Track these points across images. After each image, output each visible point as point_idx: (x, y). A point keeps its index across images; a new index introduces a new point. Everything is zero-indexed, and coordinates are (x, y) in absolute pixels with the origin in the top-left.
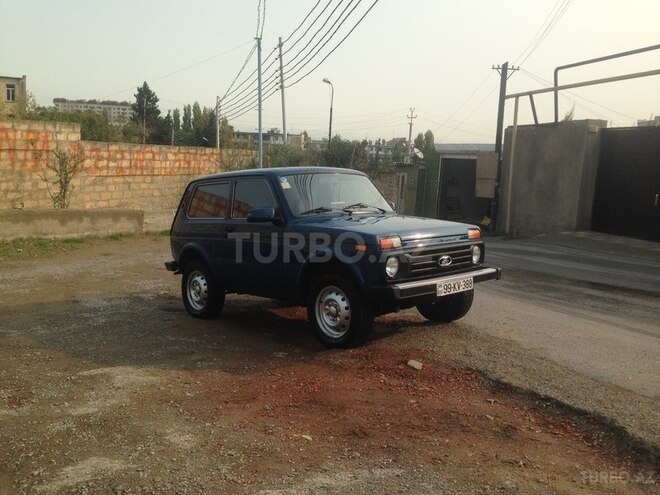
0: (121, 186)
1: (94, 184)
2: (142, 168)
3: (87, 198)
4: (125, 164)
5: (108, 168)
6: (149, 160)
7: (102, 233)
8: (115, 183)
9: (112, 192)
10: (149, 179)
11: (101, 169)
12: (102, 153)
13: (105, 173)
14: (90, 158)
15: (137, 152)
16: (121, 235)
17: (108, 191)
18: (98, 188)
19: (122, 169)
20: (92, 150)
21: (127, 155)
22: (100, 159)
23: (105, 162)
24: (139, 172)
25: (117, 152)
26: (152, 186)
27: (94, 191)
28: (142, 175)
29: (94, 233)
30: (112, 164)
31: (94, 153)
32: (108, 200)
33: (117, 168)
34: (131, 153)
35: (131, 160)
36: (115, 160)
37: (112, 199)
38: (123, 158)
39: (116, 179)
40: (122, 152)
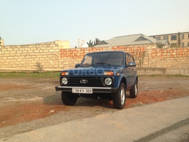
0: (173, 61)
1: (161, 60)
2: (182, 54)
3: (158, 64)
4: (174, 54)
5: (167, 55)
6: (186, 52)
7: (148, 74)
8: (169, 60)
9: (168, 63)
10: (186, 58)
11: (163, 56)
12: (164, 51)
13: (165, 57)
14: (159, 53)
15: (180, 50)
16: (155, 75)
17: (167, 62)
18: (162, 61)
19: (173, 55)
20: (160, 50)
21: (175, 51)
22: (163, 53)
23: (165, 54)
24: (181, 56)
25: (170, 50)
26: (187, 60)
27: (161, 63)
28: (182, 57)
29: (146, 74)
30: (168, 54)
31: (161, 51)
32: (167, 65)
33: (171, 55)
34: (177, 50)
35: (177, 52)
36: (170, 53)
37: (168, 64)
38: (173, 52)
39: (170, 59)
40: (173, 50)
